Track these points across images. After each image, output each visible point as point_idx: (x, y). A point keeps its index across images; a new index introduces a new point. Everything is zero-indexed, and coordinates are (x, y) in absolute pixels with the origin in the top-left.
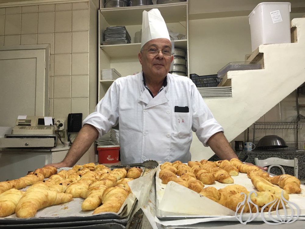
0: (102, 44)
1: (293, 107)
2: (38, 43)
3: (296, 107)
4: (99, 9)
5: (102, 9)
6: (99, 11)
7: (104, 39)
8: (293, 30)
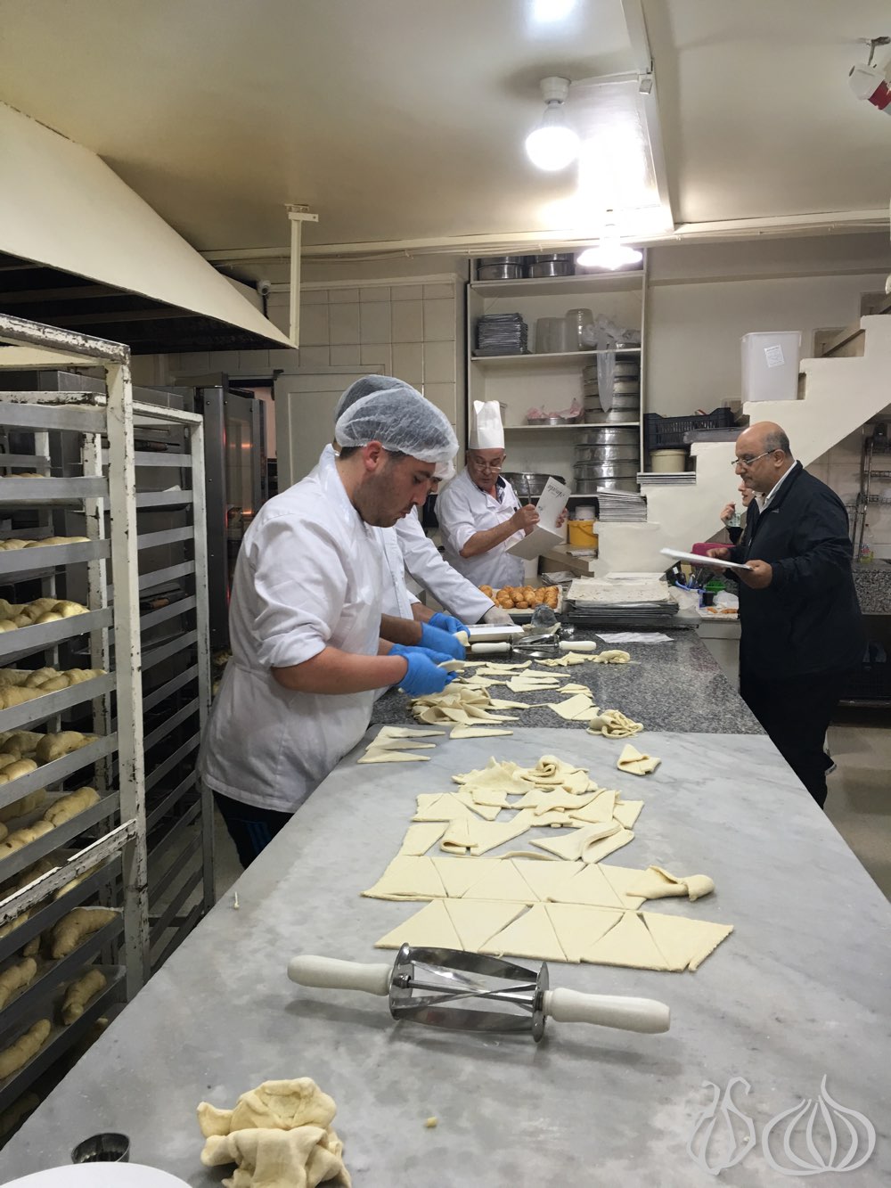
0: (474, 355)
1: (854, 475)
2: (363, 363)
3: (859, 476)
4: (469, 282)
5: (475, 283)
6: (468, 285)
7: (477, 345)
8: (802, 377)
